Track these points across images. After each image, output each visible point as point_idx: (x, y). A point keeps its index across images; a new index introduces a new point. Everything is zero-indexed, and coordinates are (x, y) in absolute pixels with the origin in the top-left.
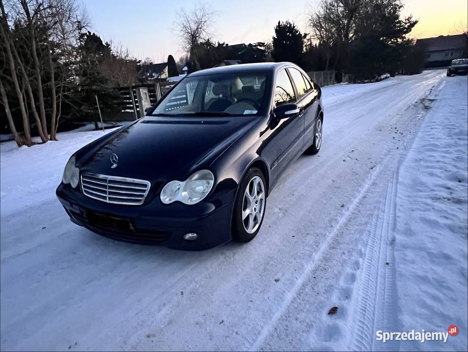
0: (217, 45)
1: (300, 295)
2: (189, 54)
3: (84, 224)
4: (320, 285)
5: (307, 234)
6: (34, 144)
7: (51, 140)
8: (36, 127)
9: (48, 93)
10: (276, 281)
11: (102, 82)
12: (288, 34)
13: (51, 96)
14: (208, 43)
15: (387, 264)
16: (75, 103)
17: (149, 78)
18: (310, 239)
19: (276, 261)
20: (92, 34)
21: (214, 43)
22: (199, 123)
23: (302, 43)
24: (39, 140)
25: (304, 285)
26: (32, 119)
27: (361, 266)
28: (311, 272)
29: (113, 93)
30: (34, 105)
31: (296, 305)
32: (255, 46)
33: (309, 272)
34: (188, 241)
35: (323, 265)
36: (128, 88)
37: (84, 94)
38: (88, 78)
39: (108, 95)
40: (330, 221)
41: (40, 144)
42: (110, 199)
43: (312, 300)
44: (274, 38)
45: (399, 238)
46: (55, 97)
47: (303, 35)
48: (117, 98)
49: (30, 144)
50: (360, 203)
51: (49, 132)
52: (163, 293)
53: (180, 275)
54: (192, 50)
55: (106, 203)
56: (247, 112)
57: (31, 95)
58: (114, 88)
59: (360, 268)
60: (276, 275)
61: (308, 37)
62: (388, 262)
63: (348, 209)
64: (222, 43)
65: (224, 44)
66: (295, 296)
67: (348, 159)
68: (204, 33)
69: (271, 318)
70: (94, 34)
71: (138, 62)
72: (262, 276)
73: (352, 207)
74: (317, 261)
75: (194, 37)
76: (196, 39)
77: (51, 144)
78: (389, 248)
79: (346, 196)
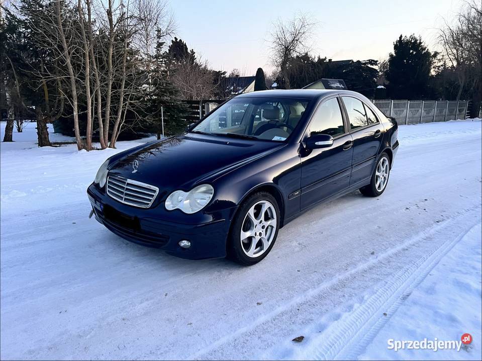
0: (316, 60)
1: (274, 320)
2: (280, 69)
3: (103, 222)
4: (300, 316)
5: (315, 271)
6: (93, 149)
7: (109, 147)
8: (98, 133)
9: (116, 99)
10: (258, 304)
11: (171, 93)
12: (411, 51)
13: (118, 102)
14: (306, 57)
15: (385, 314)
16: (139, 112)
17: (232, 93)
18: (315, 277)
19: (267, 288)
20: (178, 41)
21: (313, 57)
22: (225, 143)
23: (430, 63)
24: (98, 145)
25: (283, 314)
26: (96, 125)
27: (354, 310)
28: (297, 304)
29: (181, 105)
30: (100, 111)
31: (265, 327)
32: (365, 64)
33: (295, 304)
34: (183, 248)
35: (314, 301)
36: (198, 102)
37: (149, 104)
38: (157, 88)
39: (175, 107)
40: (348, 265)
41: (98, 149)
42: (126, 199)
43: (284, 326)
44: (391, 56)
45: (416, 294)
46: (122, 104)
47: (432, 54)
48: (184, 111)
49: (89, 149)
50: (396, 254)
51: (110, 139)
52: (151, 291)
53: (172, 280)
54: (283, 65)
55: (121, 203)
56: (276, 138)
57: (100, 100)
58: (183, 101)
59: (351, 312)
60: (261, 299)
61: (439, 57)
62: (387, 313)
63: (377, 257)
64: (323, 58)
65: (325, 59)
66: (270, 320)
67: (414, 208)
68: (300, 46)
69: (235, 331)
70: (180, 40)
71: (222, 74)
72: (246, 298)
73: (382, 256)
74: (310, 297)
75: (287, 50)
76: (289, 52)
77: (109, 150)
78: (399, 301)
79: (383, 245)
